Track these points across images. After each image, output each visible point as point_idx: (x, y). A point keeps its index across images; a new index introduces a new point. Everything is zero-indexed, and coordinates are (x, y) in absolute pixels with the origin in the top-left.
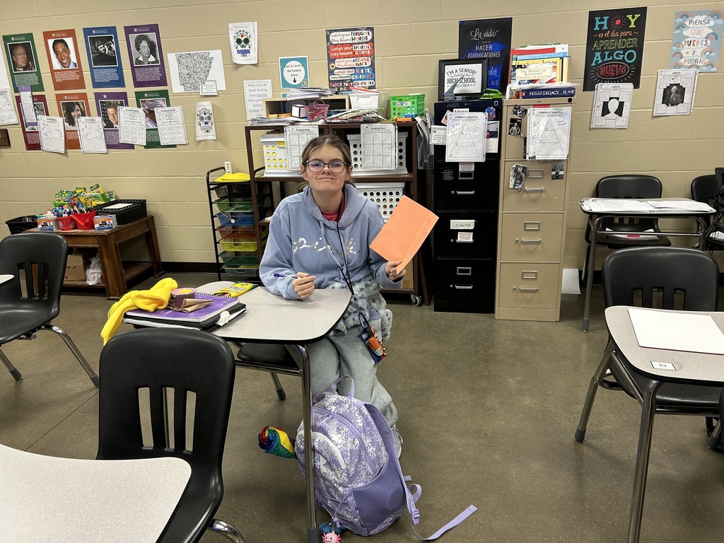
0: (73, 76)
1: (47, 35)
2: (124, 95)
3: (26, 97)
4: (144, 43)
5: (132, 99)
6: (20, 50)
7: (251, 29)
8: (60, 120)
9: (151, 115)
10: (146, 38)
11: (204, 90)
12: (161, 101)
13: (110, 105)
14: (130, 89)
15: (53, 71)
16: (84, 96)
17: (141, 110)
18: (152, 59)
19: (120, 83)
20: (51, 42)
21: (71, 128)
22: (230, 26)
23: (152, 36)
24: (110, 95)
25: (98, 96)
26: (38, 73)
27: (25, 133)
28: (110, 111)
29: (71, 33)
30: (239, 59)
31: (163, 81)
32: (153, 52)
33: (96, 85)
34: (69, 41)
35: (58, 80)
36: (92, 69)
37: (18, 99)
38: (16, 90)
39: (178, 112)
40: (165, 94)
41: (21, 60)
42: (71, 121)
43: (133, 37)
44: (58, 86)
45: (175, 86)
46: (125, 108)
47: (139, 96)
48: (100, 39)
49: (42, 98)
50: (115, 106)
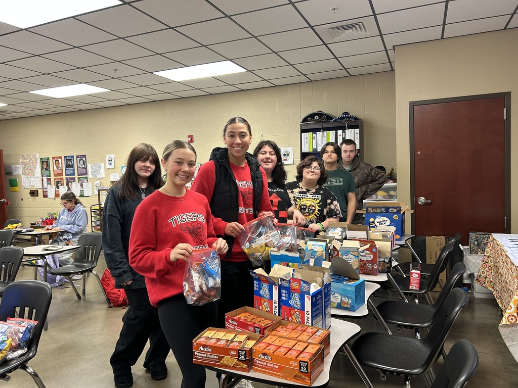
0: (60, 172)
1: (53, 158)
2: (74, 178)
3: (45, 179)
4: (82, 161)
5: (77, 180)
6: (45, 163)
7: (113, 156)
8: (54, 187)
9: (82, 185)
10: (82, 159)
11: (98, 177)
12: (85, 181)
13: (70, 182)
14: (76, 176)
15: (54, 170)
16: (62, 179)
17: (79, 184)
18: (83, 166)
19: (73, 174)
20: (54, 160)
21: (58, 190)
22: (107, 155)
23: (84, 159)
24: (70, 178)
25: (67, 179)
26: (50, 171)
27: (43, 191)
28: (70, 184)
29: (60, 158)
30: (109, 166)
31: (86, 174)
32: (84, 164)
33: (66, 175)
34: (60, 160)
35: (55, 173)
36: (66, 169)
37: (43, 179)
38: (42, 177)
39: (90, 184)
40: (86, 178)
41: (45, 167)
42: (58, 188)
43: (78, 159)
44: (55, 175)
45: (90, 175)
46: (74, 183)
47: (79, 178)
48: (69, 159)
49: (50, 179)
50: (71, 182)
